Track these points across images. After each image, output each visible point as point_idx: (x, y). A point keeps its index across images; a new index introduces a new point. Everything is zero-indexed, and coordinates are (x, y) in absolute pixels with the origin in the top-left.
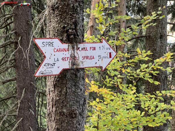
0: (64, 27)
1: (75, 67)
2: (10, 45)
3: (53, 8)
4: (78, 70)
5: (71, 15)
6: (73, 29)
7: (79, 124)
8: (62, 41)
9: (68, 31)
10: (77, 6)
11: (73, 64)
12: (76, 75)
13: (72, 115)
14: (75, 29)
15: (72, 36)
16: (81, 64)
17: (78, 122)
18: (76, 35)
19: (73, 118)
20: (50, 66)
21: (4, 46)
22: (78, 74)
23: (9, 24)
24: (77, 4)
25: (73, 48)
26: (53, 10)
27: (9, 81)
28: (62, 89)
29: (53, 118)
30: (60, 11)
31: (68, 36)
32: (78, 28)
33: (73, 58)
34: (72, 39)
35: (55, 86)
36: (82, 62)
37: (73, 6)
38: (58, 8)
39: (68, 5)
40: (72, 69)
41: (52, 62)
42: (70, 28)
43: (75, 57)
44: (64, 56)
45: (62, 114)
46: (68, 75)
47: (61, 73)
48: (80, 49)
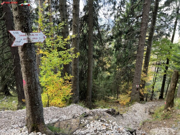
0: (22, 26)
1: (30, 42)
2: (5, 37)
3: (16, 18)
4: (31, 43)
5: (25, 21)
6: (26, 27)
7: (34, 64)
8: (22, 32)
9: (24, 28)
10: (27, 17)
11: (29, 41)
12: (31, 46)
13: (31, 61)
14: (28, 26)
15: (27, 30)
16: (32, 41)
17: (33, 64)
18: (28, 29)
19: (31, 62)
20: (18, 42)
21: (3, 38)
22: (32, 45)
23: (4, 28)
24: (27, 16)
25: (28, 35)
26: (17, 18)
27: (8, 52)
28: (25, 51)
29: (23, 63)
30: (20, 19)
31: (25, 29)
32: (29, 26)
33: (28, 38)
34: (27, 31)
35: (22, 50)
36: (33, 40)
37: (25, 17)
38: (18, 17)
39: (23, 16)
40: (28, 43)
41: (19, 41)
42: (25, 26)
43: (29, 38)
44: (24, 38)
45: (26, 61)
46: (27, 46)
47: (24, 45)
48: (31, 35)
